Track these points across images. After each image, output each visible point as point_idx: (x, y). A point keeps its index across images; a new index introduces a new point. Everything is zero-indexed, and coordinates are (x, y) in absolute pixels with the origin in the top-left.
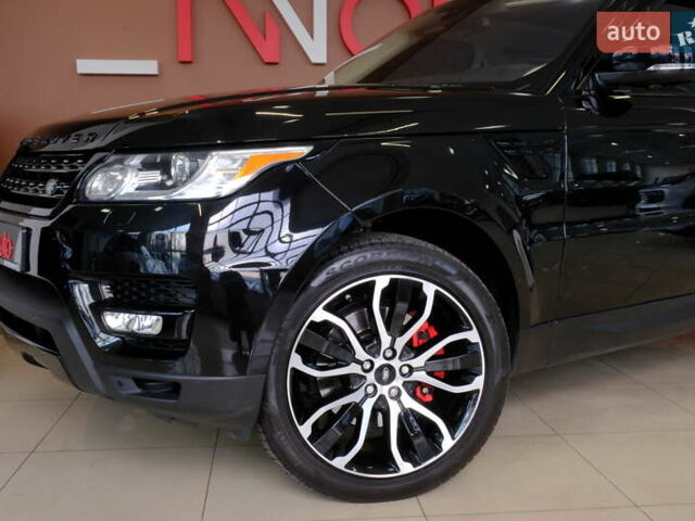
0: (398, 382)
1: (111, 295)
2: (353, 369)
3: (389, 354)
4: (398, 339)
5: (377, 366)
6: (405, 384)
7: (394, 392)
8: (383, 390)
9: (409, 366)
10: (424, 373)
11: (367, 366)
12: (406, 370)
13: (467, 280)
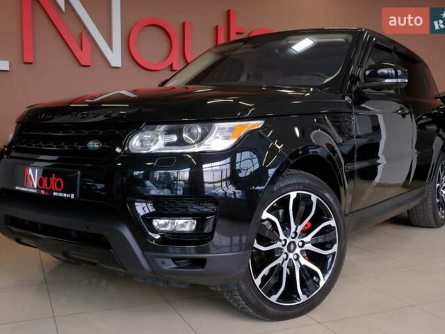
0: (298, 250)
1: (154, 210)
2: (278, 245)
3: (293, 235)
4: (299, 227)
5: (288, 242)
6: (301, 252)
7: (295, 256)
8: (291, 256)
9: (303, 242)
10: (310, 245)
11: (283, 242)
12: (301, 244)
13: (329, 193)
